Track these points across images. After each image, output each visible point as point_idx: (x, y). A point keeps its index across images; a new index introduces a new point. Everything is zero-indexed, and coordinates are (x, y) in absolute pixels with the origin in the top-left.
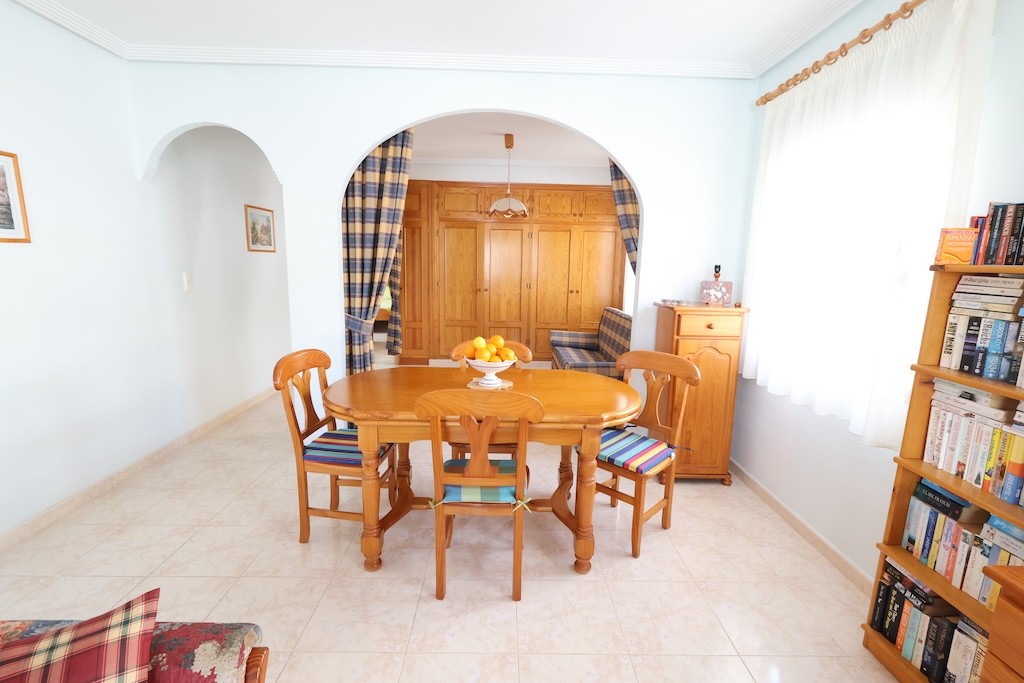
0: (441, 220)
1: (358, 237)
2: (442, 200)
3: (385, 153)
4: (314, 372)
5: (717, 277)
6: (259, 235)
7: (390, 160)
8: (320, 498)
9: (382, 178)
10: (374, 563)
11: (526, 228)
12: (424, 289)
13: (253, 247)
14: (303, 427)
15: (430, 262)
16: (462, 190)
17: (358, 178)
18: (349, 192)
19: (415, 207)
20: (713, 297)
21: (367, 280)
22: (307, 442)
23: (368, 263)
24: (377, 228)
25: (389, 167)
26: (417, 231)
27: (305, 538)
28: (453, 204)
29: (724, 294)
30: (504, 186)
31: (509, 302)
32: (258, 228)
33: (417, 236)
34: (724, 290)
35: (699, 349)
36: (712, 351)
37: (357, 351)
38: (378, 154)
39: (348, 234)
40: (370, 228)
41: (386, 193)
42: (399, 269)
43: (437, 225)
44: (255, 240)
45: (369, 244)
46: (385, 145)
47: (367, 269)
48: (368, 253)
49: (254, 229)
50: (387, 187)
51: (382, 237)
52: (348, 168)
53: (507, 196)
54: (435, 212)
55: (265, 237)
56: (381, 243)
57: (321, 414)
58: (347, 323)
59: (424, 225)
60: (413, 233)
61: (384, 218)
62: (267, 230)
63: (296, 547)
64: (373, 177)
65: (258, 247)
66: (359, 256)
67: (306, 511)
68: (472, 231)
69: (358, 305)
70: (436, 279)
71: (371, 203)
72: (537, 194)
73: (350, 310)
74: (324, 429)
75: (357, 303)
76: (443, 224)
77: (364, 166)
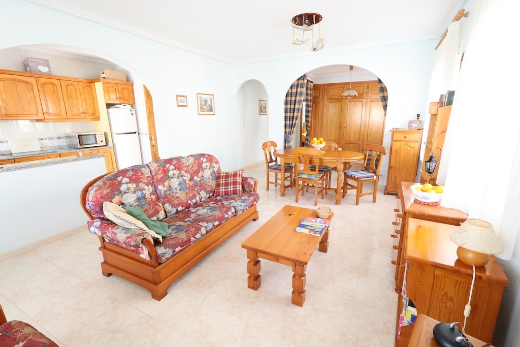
0: (328, 99)
1: (289, 109)
2: (328, 91)
3: (298, 82)
4: (272, 147)
5: (418, 119)
6: (263, 110)
7: (300, 84)
8: (272, 179)
9: (297, 90)
10: (283, 195)
11: (364, 101)
12: (319, 128)
13: (261, 114)
14: (269, 161)
15: (322, 117)
16: (337, 86)
17: (290, 91)
18: (287, 96)
19: (318, 95)
20: (413, 127)
21: (291, 123)
22: (270, 164)
23: (291, 118)
24: (294, 106)
25: (299, 87)
26: (318, 104)
27: (268, 189)
28: (333, 92)
29: (418, 125)
30: (348, 84)
31: (355, 133)
32: (262, 107)
33: (318, 106)
34: (418, 124)
35: (401, 145)
36: (407, 147)
37: (287, 145)
38: (296, 83)
39: (286, 109)
40: (292, 106)
41: (298, 95)
42: (310, 120)
43: (326, 101)
44: (261, 111)
45: (292, 111)
46: (298, 79)
47: (291, 119)
48: (292, 114)
49: (261, 107)
50: (298, 93)
51: (296, 109)
52: (286, 88)
53: (350, 89)
54: (325, 96)
55: (264, 110)
56: (295, 111)
57: (274, 159)
58: (285, 137)
59: (321, 102)
60: (316, 105)
61: (297, 103)
62: (265, 108)
63: (266, 191)
64: (294, 90)
65: (262, 113)
66: (289, 115)
67: (268, 182)
68: (340, 103)
69: (288, 131)
70: (324, 123)
71: (293, 98)
72: (370, 85)
73: (285, 132)
74: (274, 163)
75: (288, 130)
76: (328, 101)
77: (292, 87)
